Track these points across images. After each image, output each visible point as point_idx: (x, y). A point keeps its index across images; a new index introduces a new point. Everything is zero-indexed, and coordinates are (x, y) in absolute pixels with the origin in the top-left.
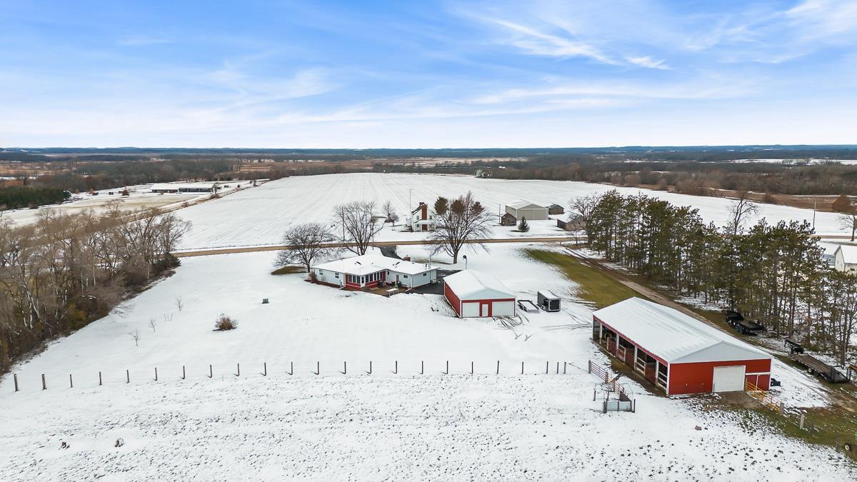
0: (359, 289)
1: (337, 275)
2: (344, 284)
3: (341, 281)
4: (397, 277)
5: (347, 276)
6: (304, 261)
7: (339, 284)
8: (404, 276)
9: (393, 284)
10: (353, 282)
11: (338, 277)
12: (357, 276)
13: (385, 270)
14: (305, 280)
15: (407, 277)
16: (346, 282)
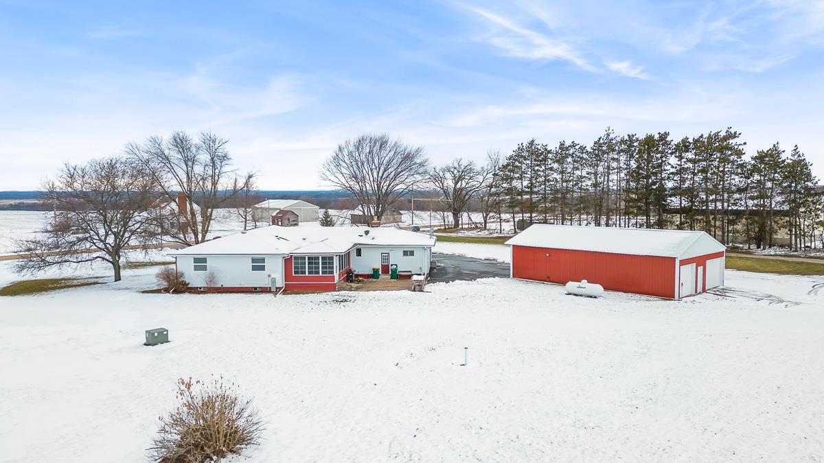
0: (332, 288)
1: (258, 263)
2: (280, 283)
3: (275, 273)
4: (386, 257)
5: (288, 261)
6: (107, 257)
7: (266, 283)
8: (405, 253)
9: (375, 274)
10: (309, 273)
11: (262, 268)
12: (323, 258)
13: (355, 245)
14: (143, 292)
15: (412, 253)
16: (287, 276)
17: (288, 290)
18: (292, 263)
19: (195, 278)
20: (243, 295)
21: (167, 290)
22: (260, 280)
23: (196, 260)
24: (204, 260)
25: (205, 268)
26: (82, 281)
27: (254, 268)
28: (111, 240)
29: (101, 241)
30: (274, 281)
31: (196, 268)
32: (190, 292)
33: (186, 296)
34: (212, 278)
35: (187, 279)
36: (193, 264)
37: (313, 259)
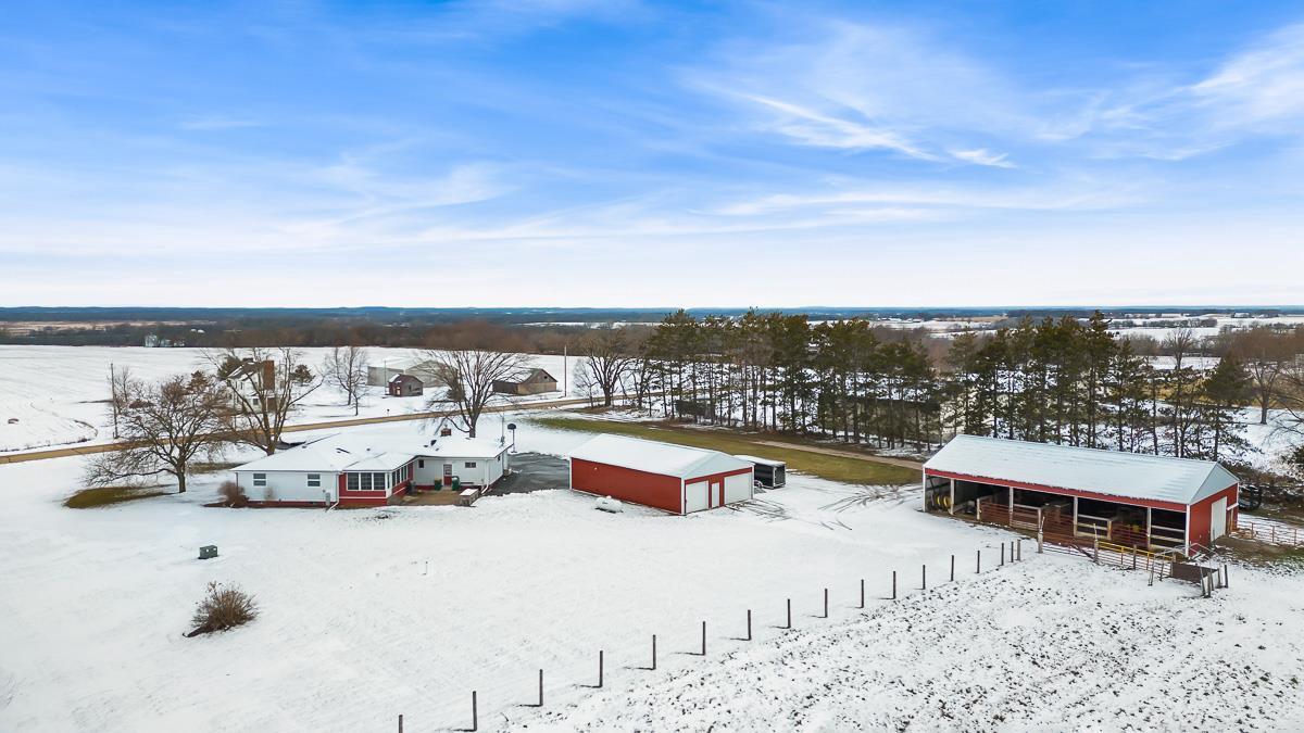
0: (384, 503)
1: (314, 479)
2: (335, 497)
3: (330, 488)
4: (448, 468)
5: (342, 477)
6: (173, 468)
7: (321, 498)
8: (468, 465)
9: (437, 486)
10: (362, 488)
11: (318, 484)
12: (375, 474)
13: (417, 457)
14: (206, 506)
15: (474, 465)
16: (342, 491)
17: (343, 505)
18: (347, 480)
19: (255, 493)
20: (298, 510)
21: (227, 504)
22: (315, 495)
23: (256, 476)
24: (264, 476)
25: (264, 483)
26: (147, 491)
27: (310, 484)
28: (176, 453)
29: (167, 454)
30: (328, 496)
31: (256, 483)
32: (250, 507)
33: (245, 510)
34: (270, 493)
35: (246, 494)
36: (252, 480)
37: (366, 476)
